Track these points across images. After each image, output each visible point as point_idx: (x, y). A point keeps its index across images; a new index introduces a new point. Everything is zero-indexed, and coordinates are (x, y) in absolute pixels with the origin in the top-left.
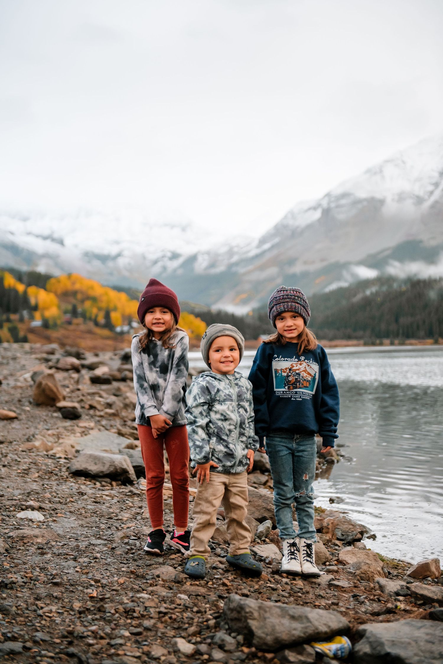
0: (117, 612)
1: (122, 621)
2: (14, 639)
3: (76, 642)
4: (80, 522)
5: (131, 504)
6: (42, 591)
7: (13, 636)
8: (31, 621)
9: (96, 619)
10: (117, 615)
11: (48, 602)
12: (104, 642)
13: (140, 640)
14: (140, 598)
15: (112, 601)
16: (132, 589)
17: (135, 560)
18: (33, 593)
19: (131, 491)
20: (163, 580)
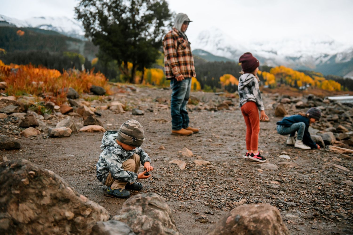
0: (332, 196)
1: (335, 199)
2: (291, 201)
3: (317, 205)
4: (306, 161)
5: (326, 155)
6: (297, 185)
7: (291, 200)
8: (296, 195)
9: (323, 197)
10: (332, 197)
11: (301, 189)
12: (330, 206)
13: (345, 207)
14: (340, 191)
15: (328, 191)
16: (335, 188)
17: (333, 177)
18: (293, 185)
19: (325, 150)
20: (348, 186)
